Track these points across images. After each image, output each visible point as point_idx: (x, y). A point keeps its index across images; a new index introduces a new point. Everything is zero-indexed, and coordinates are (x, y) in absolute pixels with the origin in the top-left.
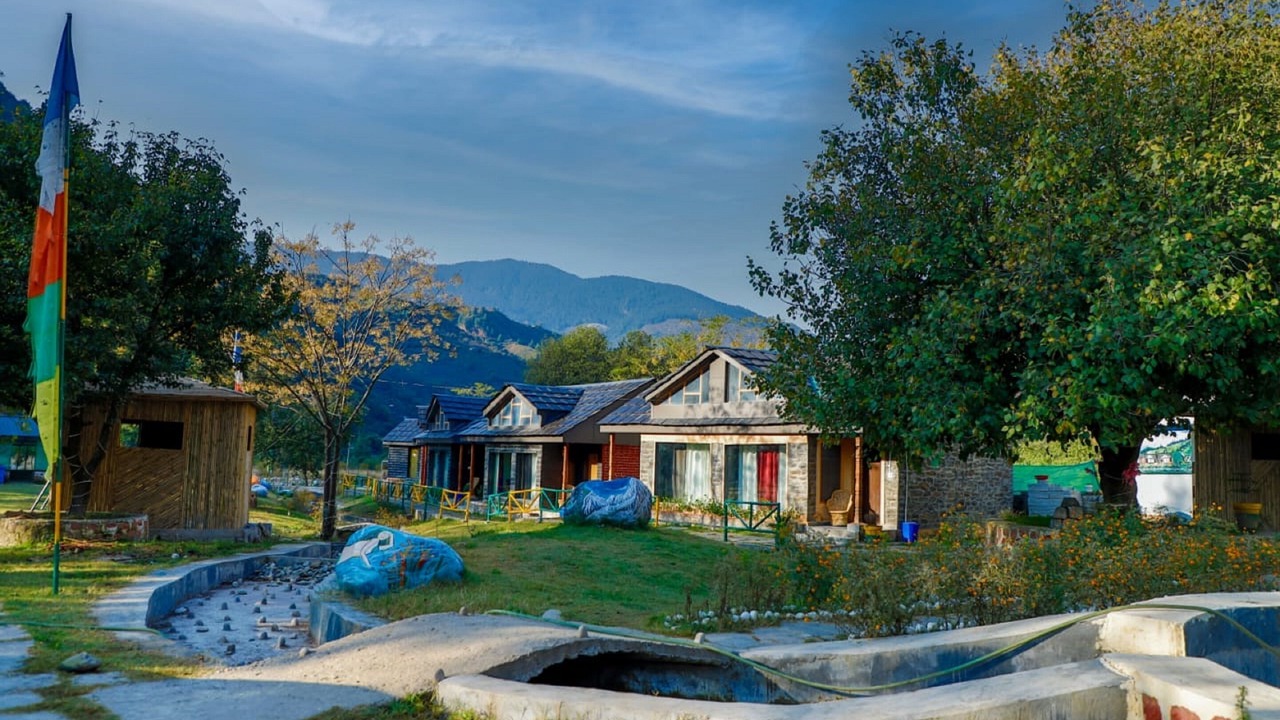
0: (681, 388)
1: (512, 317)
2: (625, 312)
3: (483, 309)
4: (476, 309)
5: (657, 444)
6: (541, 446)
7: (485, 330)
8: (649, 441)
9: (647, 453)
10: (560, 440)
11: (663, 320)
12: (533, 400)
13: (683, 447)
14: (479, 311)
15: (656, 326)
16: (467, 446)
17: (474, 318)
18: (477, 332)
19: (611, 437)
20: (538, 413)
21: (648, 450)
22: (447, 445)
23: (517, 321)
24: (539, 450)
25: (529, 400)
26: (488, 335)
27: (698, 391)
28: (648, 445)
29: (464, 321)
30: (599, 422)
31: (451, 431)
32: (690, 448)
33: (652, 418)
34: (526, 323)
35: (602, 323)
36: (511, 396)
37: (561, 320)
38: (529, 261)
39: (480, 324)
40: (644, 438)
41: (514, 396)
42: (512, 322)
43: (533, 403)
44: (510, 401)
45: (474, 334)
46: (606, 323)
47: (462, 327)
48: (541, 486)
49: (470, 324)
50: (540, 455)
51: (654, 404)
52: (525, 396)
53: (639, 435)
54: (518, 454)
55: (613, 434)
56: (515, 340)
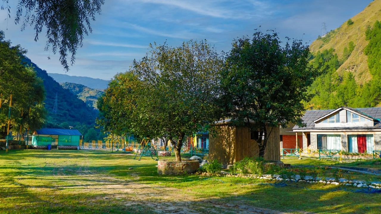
0: (327, 119)
5: (317, 135)
13: (326, 136)
21: (314, 137)
27: (334, 119)
28: (314, 135)
32: (328, 136)
33: (315, 127)
40: (311, 133)
48: (283, 148)
51: (316, 123)
53: (310, 132)
55: (297, 132)
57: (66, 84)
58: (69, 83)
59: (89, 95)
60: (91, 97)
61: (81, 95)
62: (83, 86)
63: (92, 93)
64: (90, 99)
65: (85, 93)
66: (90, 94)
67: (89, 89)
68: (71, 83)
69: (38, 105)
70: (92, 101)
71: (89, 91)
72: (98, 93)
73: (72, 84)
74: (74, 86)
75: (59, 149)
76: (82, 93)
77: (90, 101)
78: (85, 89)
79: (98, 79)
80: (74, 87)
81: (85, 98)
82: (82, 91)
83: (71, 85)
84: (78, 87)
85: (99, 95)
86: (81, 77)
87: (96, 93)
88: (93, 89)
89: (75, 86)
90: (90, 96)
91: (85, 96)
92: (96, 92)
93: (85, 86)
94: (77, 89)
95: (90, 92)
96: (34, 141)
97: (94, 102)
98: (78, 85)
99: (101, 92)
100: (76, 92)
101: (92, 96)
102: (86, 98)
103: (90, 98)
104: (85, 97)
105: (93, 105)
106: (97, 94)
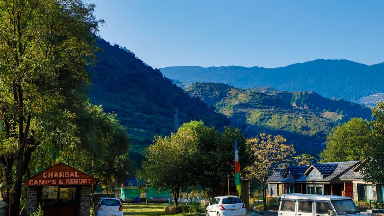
1: (324, 95)
3: (306, 92)
4: (301, 93)
5: (357, 184)
6: (323, 185)
7: (308, 106)
8: (355, 183)
9: (355, 187)
10: (329, 183)
12: (320, 170)
13: (366, 185)
14: (303, 94)
16: (300, 185)
17: (301, 98)
18: (304, 107)
19: (344, 182)
20: (322, 174)
21: (355, 186)
22: (292, 184)
23: (327, 97)
24: (323, 186)
25: (318, 170)
26: (310, 108)
28: (355, 184)
29: (295, 101)
30: (340, 177)
31: (294, 179)
32: (368, 185)
33: (355, 176)
34: (333, 98)
36: (312, 169)
37: (356, 93)
39: (305, 102)
41: (314, 168)
42: (324, 98)
43: (320, 171)
44: (312, 170)
45: (301, 108)
47: (294, 105)
49: (298, 103)
50: (323, 188)
51: (355, 172)
52: (317, 168)
53: (352, 181)
54: (317, 187)
55: (345, 181)
56: (327, 109)
57: (198, 86)
58: (201, 84)
59: (237, 103)
60: (242, 105)
61: (224, 104)
62: (227, 86)
63: (243, 98)
64: (239, 110)
65: (232, 98)
66: (240, 100)
67: (237, 92)
68: (205, 84)
69: (121, 156)
70: (244, 113)
71: (237, 94)
72: (254, 96)
73: (208, 84)
74: (211, 87)
75: (148, 202)
76: (226, 99)
77: (240, 112)
78: (230, 92)
79: (256, 68)
80: (211, 90)
81: (231, 108)
82: (226, 96)
83: (206, 87)
84: (218, 89)
85: (256, 99)
86: (224, 67)
87: (251, 97)
88: (245, 90)
89: (213, 87)
90: (240, 104)
91: (231, 104)
92: (250, 95)
93: (229, 87)
94: (217, 93)
95: (240, 96)
96: (122, 194)
97: (248, 115)
98: (217, 84)
99: (259, 93)
100: (215, 99)
101: (243, 102)
102: (234, 108)
103: (241, 108)
104: (231, 106)
105: (247, 119)
106: (253, 98)
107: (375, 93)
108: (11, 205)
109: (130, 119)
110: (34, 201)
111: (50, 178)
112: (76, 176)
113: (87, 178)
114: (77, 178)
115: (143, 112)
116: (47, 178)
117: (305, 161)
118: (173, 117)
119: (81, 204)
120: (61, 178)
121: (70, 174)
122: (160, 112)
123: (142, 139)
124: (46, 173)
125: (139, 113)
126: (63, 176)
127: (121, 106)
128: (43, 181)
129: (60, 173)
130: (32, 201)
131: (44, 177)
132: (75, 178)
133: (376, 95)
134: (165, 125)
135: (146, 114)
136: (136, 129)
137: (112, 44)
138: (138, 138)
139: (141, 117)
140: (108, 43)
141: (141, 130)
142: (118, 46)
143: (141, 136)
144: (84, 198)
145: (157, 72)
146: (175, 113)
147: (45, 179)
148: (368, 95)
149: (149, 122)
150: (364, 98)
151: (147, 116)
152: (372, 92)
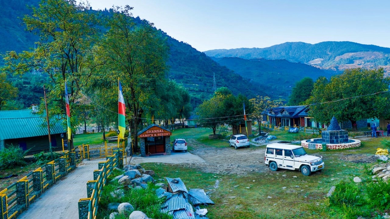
2: (329, 53)
5: (307, 118)
6: (290, 118)
11: (343, 54)
15: (341, 56)
16: (278, 118)
20: (289, 113)
30: (298, 115)
35: (321, 58)
37: (307, 59)
38: (294, 42)
43: (288, 111)
44: (284, 111)
46: (322, 58)
50: (290, 120)
54: (286, 119)
55: (301, 117)
107: (316, 59)
108: (133, 146)
109: (190, 79)
110: (144, 144)
111: (150, 133)
112: (162, 132)
113: (168, 133)
114: (163, 133)
115: (197, 76)
116: (149, 134)
117: (281, 102)
118: (212, 77)
119: (166, 145)
120: (155, 133)
121: (159, 131)
122: (206, 75)
123: (197, 90)
124: (148, 131)
125: (195, 76)
126: (156, 132)
127: (186, 73)
128: (147, 135)
129: (155, 131)
130: (143, 144)
131: (147, 133)
132: (162, 133)
133: (317, 59)
134: (208, 82)
135: (198, 76)
136: (194, 84)
137: (180, 41)
138: (195, 89)
139: (196, 78)
140: (178, 41)
141: (197, 85)
142: (182, 42)
143: (197, 88)
144: (167, 142)
145: (203, 54)
146: (213, 75)
147: (148, 134)
148: (313, 60)
149: (200, 80)
150: (311, 61)
151: (199, 77)
152: (315, 58)
